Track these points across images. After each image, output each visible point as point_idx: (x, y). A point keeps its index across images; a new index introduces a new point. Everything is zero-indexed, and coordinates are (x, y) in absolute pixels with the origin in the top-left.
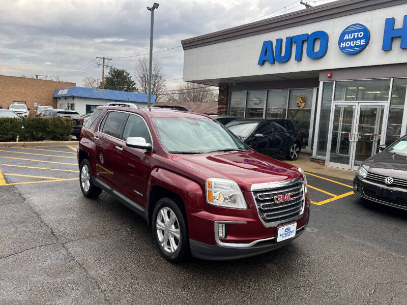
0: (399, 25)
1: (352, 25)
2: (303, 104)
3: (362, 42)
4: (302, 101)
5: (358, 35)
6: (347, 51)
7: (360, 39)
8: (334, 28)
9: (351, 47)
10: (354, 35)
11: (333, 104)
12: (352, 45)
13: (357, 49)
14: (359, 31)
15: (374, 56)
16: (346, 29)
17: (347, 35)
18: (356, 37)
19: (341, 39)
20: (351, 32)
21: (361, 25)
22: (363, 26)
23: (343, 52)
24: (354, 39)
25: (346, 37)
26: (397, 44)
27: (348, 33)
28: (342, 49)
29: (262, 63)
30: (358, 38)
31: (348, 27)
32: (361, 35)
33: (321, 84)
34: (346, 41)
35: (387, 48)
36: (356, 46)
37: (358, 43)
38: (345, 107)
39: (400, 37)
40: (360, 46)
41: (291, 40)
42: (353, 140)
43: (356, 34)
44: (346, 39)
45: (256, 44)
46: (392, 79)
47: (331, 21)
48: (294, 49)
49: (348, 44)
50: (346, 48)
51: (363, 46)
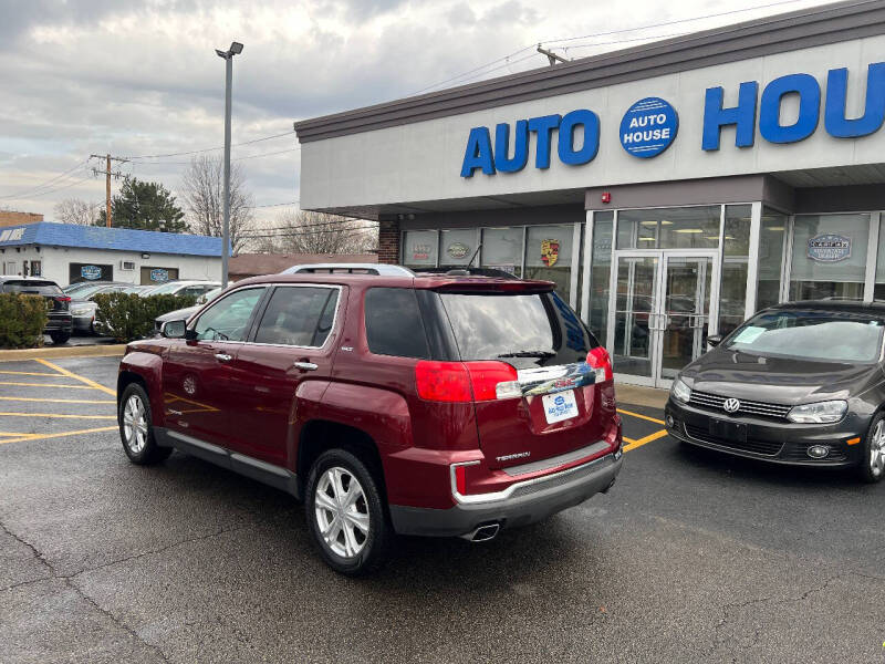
0: (731, 101)
1: (642, 101)
2: (555, 257)
3: (665, 134)
5: (655, 119)
6: (636, 149)
7: (661, 127)
8: (609, 104)
9: (643, 143)
10: (649, 120)
11: (615, 255)
12: (646, 139)
13: (655, 148)
14: (657, 112)
15: (686, 160)
16: (632, 108)
17: (634, 120)
18: (652, 123)
19: (625, 128)
20: (643, 114)
21: (661, 101)
22: (664, 102)
23: (630, 152)
24: (649, 128)
25: (634, 123)
26: (728, 138)
27: (637, 115)
28: (626, 146)
29: (468, 172)
30: (657, 126)
31: (637, 104)
32: (661, 119)
33: (590, 215)
34: (635, 130)
35: (711, 145)
36: (652, 142)
37: (657, 135)
38: (638, 260)
39: (735, 124)
40: (661, 140)
41: (526, 128)
42: (656, 327)
43: (652, 117)
44: (634, 127)
45: (455, 132)
46: (723, 207)
47: (604, 92)
48: (533, 144)
49: (638, 137)
50: (634, 144)
51: (667, 142)
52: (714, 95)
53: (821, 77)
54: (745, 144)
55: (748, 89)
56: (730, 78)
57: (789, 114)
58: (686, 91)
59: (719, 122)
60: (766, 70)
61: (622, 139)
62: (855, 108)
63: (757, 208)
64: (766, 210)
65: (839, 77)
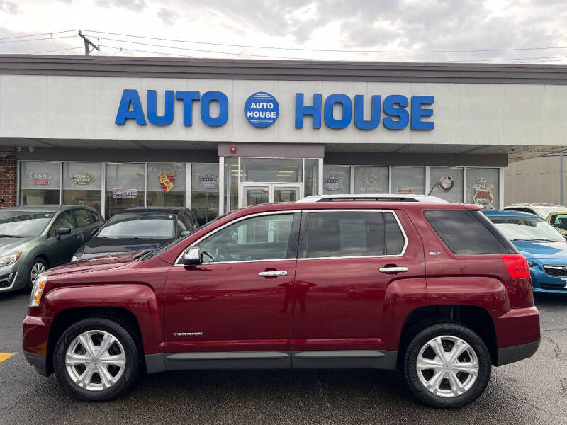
0: (308, 102)
1: (258, 93)
2: (172, 185)
3: (273, 115)
4: (169, 180)
5: (267, 105)
6: (255, 122)
7: (271, 111)
9: (259, 118)
10: (263, 105)
11: (242, 185)
12: (261, 116)
13: (268, 122)
14: (268, 101)
15: (283, 132)
16: (252, 96)
17: (253, 104)
18: (265, 107)
19: (247, 108)
20: (259, 101)
21: (269, 95)
22: (272, 97)
23: (252, 123)
24: (262, 110)
25: (253, 106)
26: (308, 122)
27: (256, 101)
28: (249, 119)
30: (267, 110)
31: (255, 94)
32: (270, 106)
33: (222, 159)
34: (254, 110)
35: (299, 125)
36: (265, 119)
37: (268, 115)
39: (312, 115)
40: (271, 119)
43: (265, 104)
44: (253, 108)
46: (304, 159)
47: (230, 82)
48: (179, 109)
49: (256, 114)
50: (254, 118)
51: (274, 120)
52: (299, 97)
53: (352, 96)
54: (316, 127)
55: (317, 97)
56: (309, 89)
57: (338, 114)
58: (284, 91)
60: (328, 89)
61: (246, 114)
62: (367, 116)
63: (321, 161)
64: (325, 163)
65: (359, 99)
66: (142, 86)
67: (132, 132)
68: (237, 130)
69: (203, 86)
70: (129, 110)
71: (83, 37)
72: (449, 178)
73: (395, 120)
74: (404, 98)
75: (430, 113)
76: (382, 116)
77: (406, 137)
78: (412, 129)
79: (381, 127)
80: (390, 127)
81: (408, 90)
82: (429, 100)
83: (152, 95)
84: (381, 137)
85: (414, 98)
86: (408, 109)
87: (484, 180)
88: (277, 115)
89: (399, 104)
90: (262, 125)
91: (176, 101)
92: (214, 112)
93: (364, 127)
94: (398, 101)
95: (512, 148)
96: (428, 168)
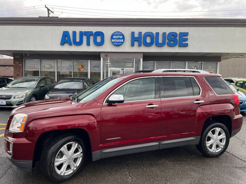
0: (136, 35)
2: (83, 69)
4: (81, 67)
6: (115, 44)
7: (121, 39)
9: (117, 42)
10: (118, 37)
11: (109, 69)
13: (120, 44)
14: (120, 35)
15: (126, 47)
16: (114, 33)
17: (114, 36)
19: (112, 38)
20: (117, 35)
21: (121, 33)
23: (114, 44)
24: (118, 39)
25: (114, 37)
26: (136, 44)
27: (115, 35)
28: (113, 43)
30: (120, 39)
31: (115, 32)
33: (102, 59)
34: (114, 39)
35: (133, 45)
37: (120, 41)
38: (113, 71)
39: (138, 41)
40: (121, 42)
44: (114, 38)
46: (135, 59)
47: (105, 27)
48: (85, 38)
49: (115, 40)
50: (115, 42)
51: (123, 43)
52: (133, 33)
53: (154, 33)
54: (140, 46)
55: (140, 33)
56: (137, 30)
57: (148, 40)
58: (127, 31)
59: (135, 40)
60: (144, 30)
61: (111, 41)
62: (160, 41)
63: (142, 59)
65: (157, 34)
66: (70, 29)
67: (67, 48)
68: (107, 47)
69: (94, 29)
70: (65, 39)
71: (47, 8)
72: (196, 67)
73: (172, 42)
74: (176, 33)
75: (187, 40)
76: (167, 41)
77: (176, 50)
78: (179, 46)
79: (166, 45)
80: (170, 45)
81: (177, 30)
82: (186, 34)
83: (74, 33)
84: (166, 49)
85: (180, 33)
86: (178, 38)
87: (210, 67)
88: (124, 41)
89: (174, 36)
90: (118, 45)
91: (84, 35)
92: (99, 39)
93: (159, 45)
94: (174, 35)
95: (221, 54)
96: (187, 63)
